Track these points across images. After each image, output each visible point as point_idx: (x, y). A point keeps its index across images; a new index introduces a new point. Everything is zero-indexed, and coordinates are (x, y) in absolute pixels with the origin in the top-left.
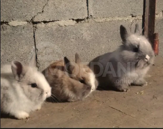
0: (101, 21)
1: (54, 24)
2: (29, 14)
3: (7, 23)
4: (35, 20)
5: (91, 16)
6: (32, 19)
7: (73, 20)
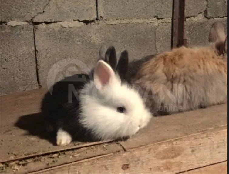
0: (114, 23)
1: (56, 24)
2: (28, 14)
3: (5, 22)
4: (35, 20)
5: (101, 17)
6: (32, 20)
7: (79, 21)
